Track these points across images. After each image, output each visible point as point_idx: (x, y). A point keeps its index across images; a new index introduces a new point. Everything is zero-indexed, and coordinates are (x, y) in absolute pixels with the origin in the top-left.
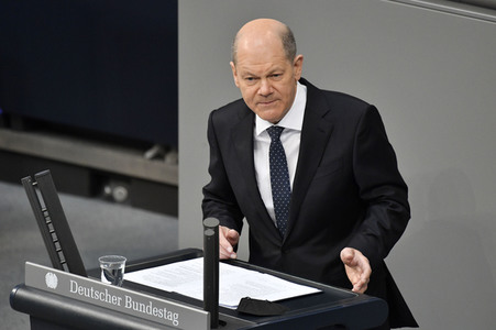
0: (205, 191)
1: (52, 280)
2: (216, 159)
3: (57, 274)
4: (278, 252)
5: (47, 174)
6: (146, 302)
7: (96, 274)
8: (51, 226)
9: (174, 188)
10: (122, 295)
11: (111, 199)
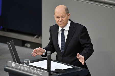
1: (13, 65)
3: (15, 63)
4: (61, 58)
5: (12, 41)
6: (34, 70)
7: (23, 63)
8: (13, 53)
9: (41, 45)
10: (29, 68)
11: (27, 47)
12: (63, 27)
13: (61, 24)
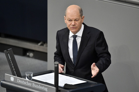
0: (55, 53)
1: (12, 79)
2: (58, 44)
3: (14, 77)
4: (73, 70)
5: (11, 49)
6: (38, 85)
7: (24, 77)
8: (12, 64)
9: (46, 53)
10: (32, 83)
11: (29, 56)
12: (75, 33)
13: (73, 29)
